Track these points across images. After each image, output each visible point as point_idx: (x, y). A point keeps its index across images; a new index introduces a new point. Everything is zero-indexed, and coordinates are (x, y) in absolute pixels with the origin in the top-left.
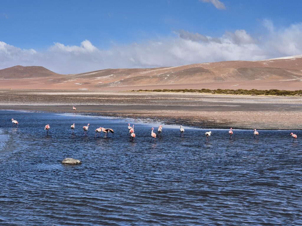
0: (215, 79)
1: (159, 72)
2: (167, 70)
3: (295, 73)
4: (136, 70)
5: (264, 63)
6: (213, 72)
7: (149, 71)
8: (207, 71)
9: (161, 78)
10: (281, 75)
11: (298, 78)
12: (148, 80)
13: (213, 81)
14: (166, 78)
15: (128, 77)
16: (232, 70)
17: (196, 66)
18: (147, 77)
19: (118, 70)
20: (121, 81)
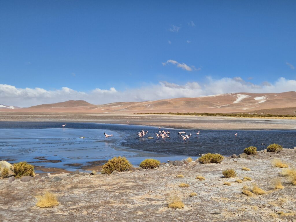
0: (174, 107)
1: (145, 103)
2: (149, 103)
3: (215, 104)
4: (133, 103)
5: (199, 99)
6: (173, 104)
7: (140, 103)
8: (169, 103)
9: (146, 107)
10: (208, 105)
11: (217, 107)
12: (139, 108)
13: (173, 108)
14: (149, 107)
15: (129, 106)
16: (183, 102)
17: (164, 101)
18: (139, 106)
19: (124, 102)
20: (126, 108)
